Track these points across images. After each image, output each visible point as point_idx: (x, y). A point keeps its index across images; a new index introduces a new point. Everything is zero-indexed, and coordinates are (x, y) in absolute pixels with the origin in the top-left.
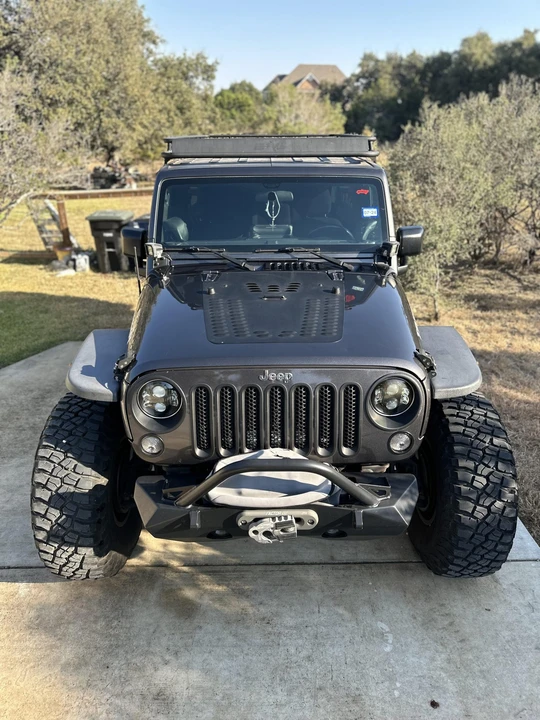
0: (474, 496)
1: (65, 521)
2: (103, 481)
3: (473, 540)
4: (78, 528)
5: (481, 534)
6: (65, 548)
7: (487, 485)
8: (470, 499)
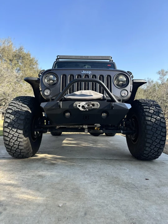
0: (150, 115)
1: (15, 119)
2: (30, 112)
3: (152, 130)
4: (19, 122)
5: (154, 128)
6: (13, 129)
7: (154, 112)
8: (149, 116)
